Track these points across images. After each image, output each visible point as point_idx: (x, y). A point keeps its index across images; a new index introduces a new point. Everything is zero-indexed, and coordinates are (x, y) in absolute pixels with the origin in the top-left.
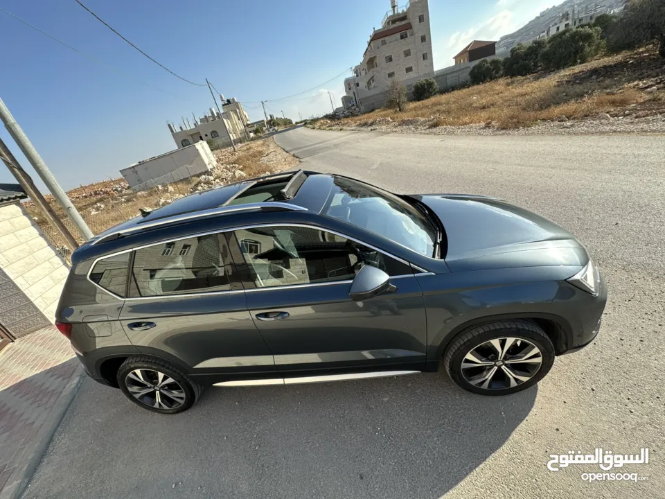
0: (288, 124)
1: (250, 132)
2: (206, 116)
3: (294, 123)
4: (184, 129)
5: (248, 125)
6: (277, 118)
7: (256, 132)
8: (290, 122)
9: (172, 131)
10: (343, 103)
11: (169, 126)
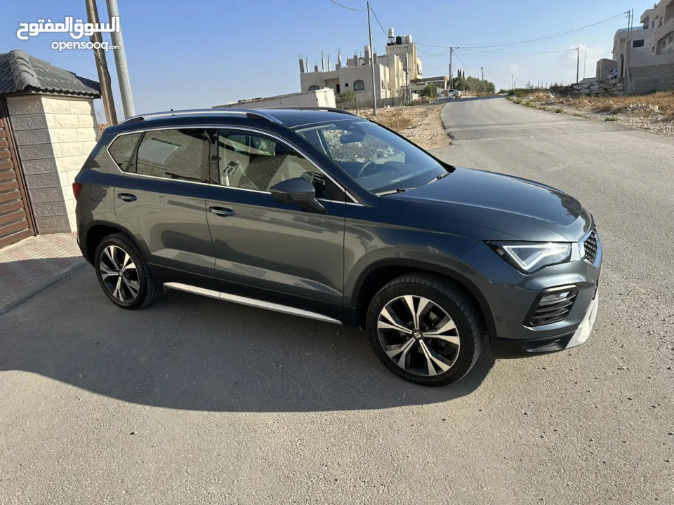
0: (485, 90)
1: (415, 92)
2: (356, 57)
3: (497, 90)
4: (320, 70)
5: (416, 81)
6: (469, 78)
7: (424, 93)
8: (490, 88)
9: (302, 70)
10: (598, 70)
11: (301, 62)
